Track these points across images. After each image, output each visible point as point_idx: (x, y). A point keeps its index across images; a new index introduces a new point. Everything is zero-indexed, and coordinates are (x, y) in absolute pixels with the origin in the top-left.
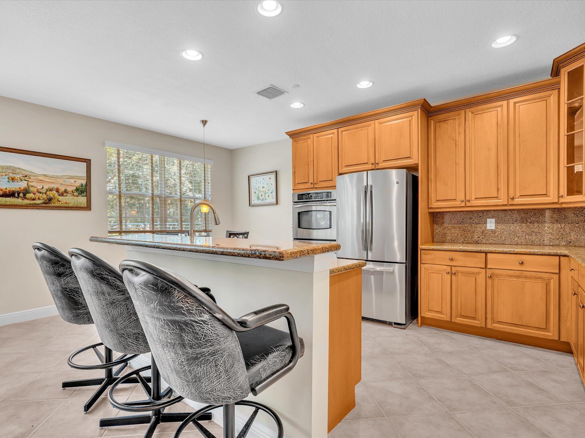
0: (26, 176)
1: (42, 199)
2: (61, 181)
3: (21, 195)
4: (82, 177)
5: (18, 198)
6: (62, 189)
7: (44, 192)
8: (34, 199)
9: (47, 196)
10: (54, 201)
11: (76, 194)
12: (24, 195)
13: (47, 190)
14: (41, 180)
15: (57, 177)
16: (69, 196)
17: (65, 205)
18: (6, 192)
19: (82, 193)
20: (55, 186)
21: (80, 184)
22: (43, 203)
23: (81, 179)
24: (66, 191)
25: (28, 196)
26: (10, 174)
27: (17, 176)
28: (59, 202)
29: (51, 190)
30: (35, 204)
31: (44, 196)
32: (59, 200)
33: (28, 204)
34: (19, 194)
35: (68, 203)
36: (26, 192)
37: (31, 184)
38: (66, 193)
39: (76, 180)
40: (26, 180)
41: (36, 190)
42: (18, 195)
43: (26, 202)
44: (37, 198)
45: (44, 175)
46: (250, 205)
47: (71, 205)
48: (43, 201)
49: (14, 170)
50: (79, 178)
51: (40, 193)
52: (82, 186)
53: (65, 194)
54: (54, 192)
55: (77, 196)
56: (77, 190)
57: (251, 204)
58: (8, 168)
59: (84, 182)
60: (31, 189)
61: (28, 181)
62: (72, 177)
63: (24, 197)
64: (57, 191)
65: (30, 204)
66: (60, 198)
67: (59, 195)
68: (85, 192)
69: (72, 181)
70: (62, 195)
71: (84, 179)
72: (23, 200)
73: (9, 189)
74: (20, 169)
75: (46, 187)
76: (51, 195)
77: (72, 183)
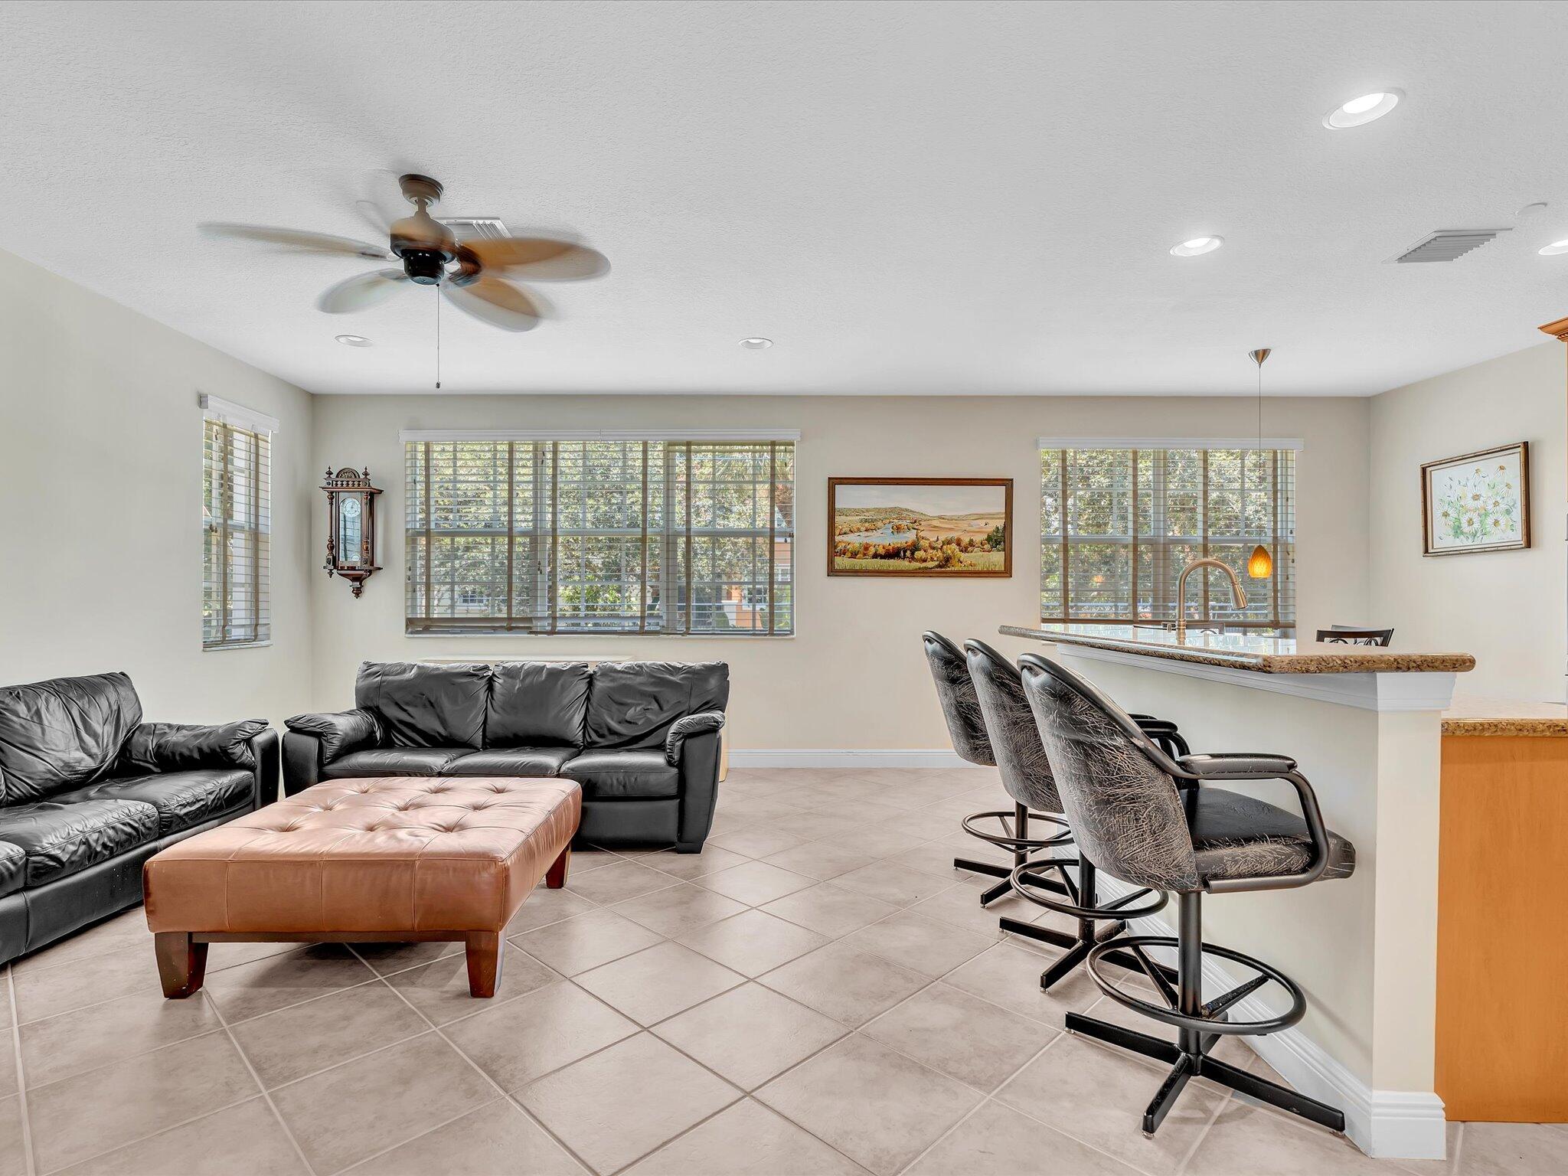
0: (915, 522)
1: (935, 559)
2: (964, 525)
3: (908, 553)
4: (998, 514)
5: (904, 559)
6: (966, 540)
7: (939, 546)
8: (925, 561)
9: (944, 553)
10: (954, 561)
11: (987, 546)
12: (913, 553)
13: (944, 544)
14: (935, 527)
15: (959, 519)
16: (976, 552)
17: (971, 568)
18: (888, 550)
19: (997, 545)
20: (955, 535)
21: (994, 528)
22: (939, 566)
23: (996, 519)
24: (971, 543)
25: (919, 554)
26: (895, 520)
27: (904, 523)
28: (961, 563)
29: (949, 542)
30: (926, 568)
31: (940, 554)
32: (961, 560)
33: (916, 569)
34: (905, 552)
35: (975, 565)
36: (915, 547)
37: (922, 534)
38: (971, 546)
39: (987, 521)
40: (915, 529)
41: (927, 545)
42: (905, 555)
43: (916, 565)
44: (929, 557)
45: (941, 517)
46: (1426, 551)
47: (979, 568)
48: (937, 563)
49: (899, 512)
50: (992, 516)
51: (934, 548)
52: (997, 532)
53: (970, 549)
54: (954, 546)
55: (989, 551)
56: (989, 539)
57: (1430, 550)
58: (893, 510)
59: (1000, 524)
60: (922, 543)
61: (917, 529)
62: (981, 517)
63: (913, 558)
64: (959, 544)
65: (920, 568)
66: (963, 556)
67: (961, 551)
68: (1002, 543)
69: (982, 523)
70: (965, 550)
71: (1002, 518)
72: (910, 562)
73: (892, 545)
74: (907, 510)
75: (942, 538)
76: (949, 552)
77: (982, 528)
